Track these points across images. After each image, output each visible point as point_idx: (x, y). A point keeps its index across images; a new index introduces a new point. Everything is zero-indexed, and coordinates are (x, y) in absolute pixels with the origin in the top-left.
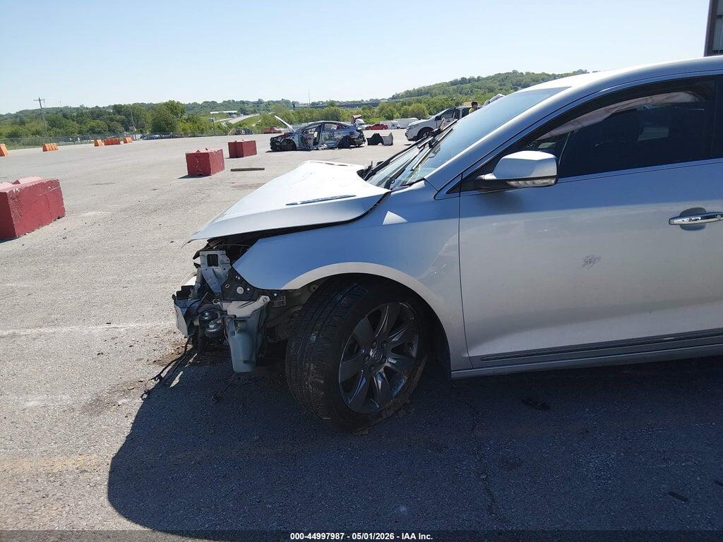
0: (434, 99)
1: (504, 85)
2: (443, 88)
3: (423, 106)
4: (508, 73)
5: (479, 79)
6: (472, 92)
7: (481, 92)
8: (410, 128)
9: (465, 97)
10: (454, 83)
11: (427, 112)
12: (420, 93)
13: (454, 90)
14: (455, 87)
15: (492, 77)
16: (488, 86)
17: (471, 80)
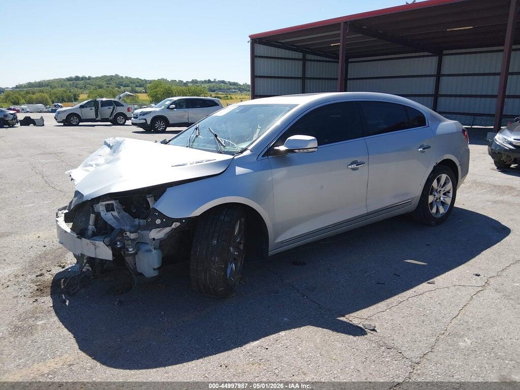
0: (55, 90)
1: (110, 84)
2: (61, 82)
3: (46, 96)
4: (112, 76)
5: (89, 78)
6: (85, 87)
7: (93, 87)
8: (59, 113)
9: (80, 91)
10: (70, 79)
11: (50, 100)
12: (40, 85)
13: (70, 85)
14: (71, 82)
15: (100, 78)
16: (98, 83)
17: (83, 78)
